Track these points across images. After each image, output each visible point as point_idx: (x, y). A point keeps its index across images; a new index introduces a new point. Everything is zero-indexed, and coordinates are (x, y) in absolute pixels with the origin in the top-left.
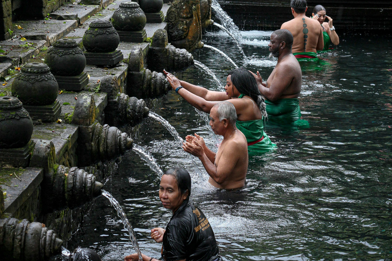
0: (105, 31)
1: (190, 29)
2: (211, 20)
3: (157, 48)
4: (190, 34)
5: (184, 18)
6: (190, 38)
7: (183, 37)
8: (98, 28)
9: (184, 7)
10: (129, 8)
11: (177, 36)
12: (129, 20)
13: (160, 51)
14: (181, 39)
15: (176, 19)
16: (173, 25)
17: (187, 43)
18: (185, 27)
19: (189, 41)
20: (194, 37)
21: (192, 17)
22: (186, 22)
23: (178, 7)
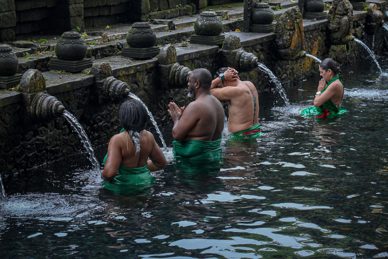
0: (140, 31)
1: (293, 40)
2: (352, 36)
3: (225, 51)
4: (293, 44)
5: (288, 30)
6: (292, 47)
7: (287, 46)
8: (137, 28)
9: (288, 21)
10: (206, 16)
11: (282, 45)
12: (204, 27)
13: (228, 53)
14: (285, 48)
15: (282, 31)
16: (280, 35)
17: (290, 52)
18: (288, 37)
19: (291, 50)
20: (295, 47)
21: (294, 29)
22: (290, 33)
23: (284, 20)
